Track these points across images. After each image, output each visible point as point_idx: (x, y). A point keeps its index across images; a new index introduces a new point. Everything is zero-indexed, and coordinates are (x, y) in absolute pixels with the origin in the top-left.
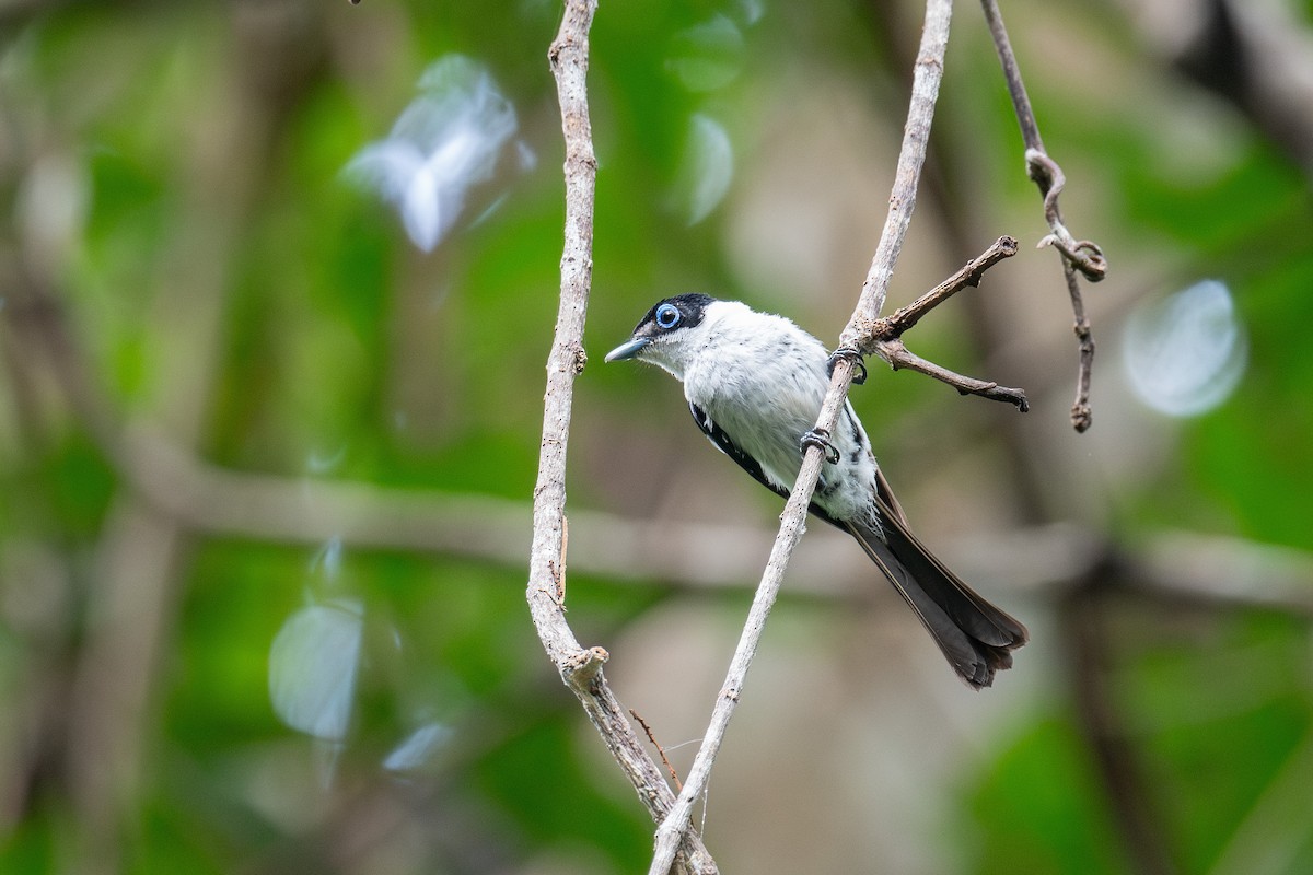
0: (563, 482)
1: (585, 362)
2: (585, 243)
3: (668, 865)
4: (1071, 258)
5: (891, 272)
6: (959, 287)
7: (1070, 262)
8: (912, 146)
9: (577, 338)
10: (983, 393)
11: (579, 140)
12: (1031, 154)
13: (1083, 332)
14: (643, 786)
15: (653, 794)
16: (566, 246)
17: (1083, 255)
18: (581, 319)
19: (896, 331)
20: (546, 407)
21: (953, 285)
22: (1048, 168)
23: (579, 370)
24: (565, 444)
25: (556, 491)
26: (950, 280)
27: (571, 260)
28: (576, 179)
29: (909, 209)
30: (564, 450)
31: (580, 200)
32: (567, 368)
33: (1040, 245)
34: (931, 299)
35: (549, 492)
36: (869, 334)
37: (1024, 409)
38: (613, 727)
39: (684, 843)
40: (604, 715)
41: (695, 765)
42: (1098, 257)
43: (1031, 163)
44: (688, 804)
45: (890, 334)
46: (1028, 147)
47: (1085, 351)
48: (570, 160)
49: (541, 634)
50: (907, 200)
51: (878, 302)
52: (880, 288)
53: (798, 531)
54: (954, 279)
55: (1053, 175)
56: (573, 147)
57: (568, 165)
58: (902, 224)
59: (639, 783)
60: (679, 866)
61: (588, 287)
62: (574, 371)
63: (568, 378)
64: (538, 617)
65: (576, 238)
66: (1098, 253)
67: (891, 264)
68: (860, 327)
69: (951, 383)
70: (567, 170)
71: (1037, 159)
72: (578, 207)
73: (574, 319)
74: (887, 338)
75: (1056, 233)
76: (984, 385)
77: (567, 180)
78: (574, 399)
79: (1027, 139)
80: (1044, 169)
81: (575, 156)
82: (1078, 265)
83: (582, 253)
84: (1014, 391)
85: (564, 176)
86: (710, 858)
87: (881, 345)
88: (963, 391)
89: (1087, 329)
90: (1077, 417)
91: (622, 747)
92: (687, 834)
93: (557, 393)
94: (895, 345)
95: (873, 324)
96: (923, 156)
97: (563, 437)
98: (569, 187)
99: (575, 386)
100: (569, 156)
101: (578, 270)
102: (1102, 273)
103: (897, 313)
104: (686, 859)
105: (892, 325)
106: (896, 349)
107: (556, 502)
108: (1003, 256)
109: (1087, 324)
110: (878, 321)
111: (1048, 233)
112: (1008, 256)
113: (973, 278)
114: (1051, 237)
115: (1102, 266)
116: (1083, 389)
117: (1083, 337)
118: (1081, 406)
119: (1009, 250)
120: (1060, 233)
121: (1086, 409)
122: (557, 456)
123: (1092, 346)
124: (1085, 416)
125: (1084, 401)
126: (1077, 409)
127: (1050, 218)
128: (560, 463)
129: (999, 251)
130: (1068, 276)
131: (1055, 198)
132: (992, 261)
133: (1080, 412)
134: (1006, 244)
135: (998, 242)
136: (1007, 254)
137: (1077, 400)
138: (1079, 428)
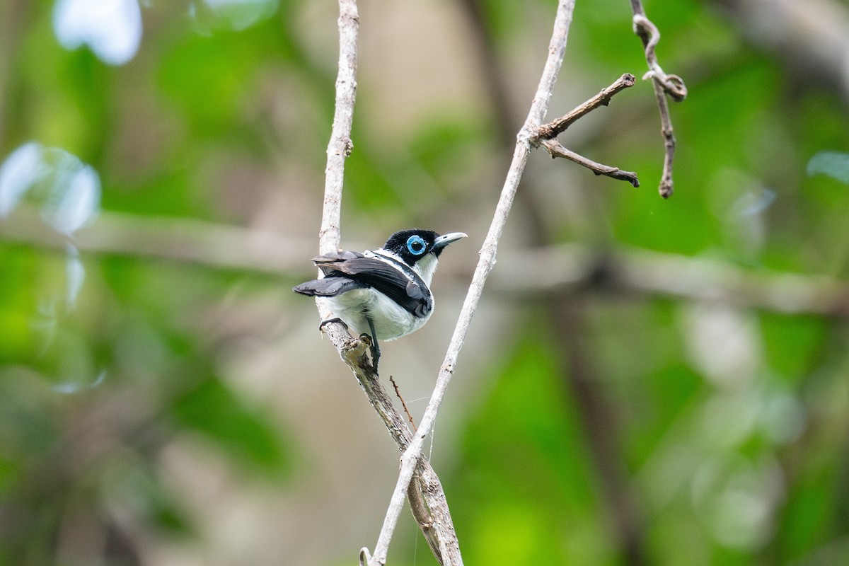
0: (338, 227)
1: (352, 149)
2: (352, 71)
3: (409, 479)
4: (664, 86)
5: (551, 94)
6: (596, 106)
7: (662, 88)
8: (564, 12)
9: (347, 133)
10: (610, 174)
11: (348, 4)
12: (638, 18)
13: (668, 133)
14: (392, 427)
15: (399, 433)
16: (340, 73)
17: (670, 84)
18: (349, 121)
19: (554, 133)
20: (327, 178)
21: (592, 104)
22: (648, 26)
23: (348, 154)
24: (339, 202)
25: (335, 233)
26: (590, 101)
27: (343, 82)
28: (346, 30)
29: (562, 53)
30: (339, 206)
31: (349, 44)
32: (341, 152)
33: (644, 78)
34: (577, 113)
35: (330, 234)
36: (537, 135)
37: (636, 185)
38: (373, 389)
39: (420, 465)
40: (367, 381)
41: (426, 414)
42: (681, 86)
43: (637, 24)
44: (422, 440)
45: (550, 135)
46: (635, 13)
47: (669, 147)
48: (342, 17)
50: (561, 48)
51: (542, 113)
52: (543, 105)
53: (490, 262)
54: (593, 100)
55: (652, 32)
56: (344, 8)
57: (341, 21)
58: (558, 63)
59: (389, 425)
60: (416, 480)
61: (354, 100)
62: (345, 155)
63: (341, 159)
65: (346, 68)
66: (680, 83)
67: (550, 89)
68: (531, 130)
69: (590, 167)
70: (340, 23)
71: (642, 22)
72: (348, 48)
73: (345, 121)
74: (548, 138)
75: (653, 69)
76: (611, 169)
77: (340, 30)
78: (345, 172)
79: (634, 8)
80: (646, 28)
81: (346, 15)
82: (668, 91)
83: (350, 78)
84: (630, 173)
85: (338, 27)
86: (435, 475)
87: (544, 142)
88: (597, 172)
89: (670, 132)
90: (663, 188)
91: (379, 402)
92: (421, 459)
93: (335, 169)
94: (553, 142)
95: (539, 128)
96: (570, 18)
97: (338, 198)
98: (341, 35)
99: (346, 165)
100: (342, 14)
101: (347, 89)
102: (683, 96)
103: (555, 121)
104: (420, 475)
105: (552, 129)
106: (554, 145)
107: (334, 241)
108: (625, 86)
109: (671, 129)
110: (542, 126)
111: (648, 70)
112: (628, 86)
113: (605, 101)
114: (650, 73)
115: (683, 92)
116: (669, 171)
117: (669, 137)
118: (666, 182)
119: (629, 83)
120: (656, 70)
121: (669, 183)
122: (335, 210)
123: (674, 143)
124: (669, 188)
125: (668, 178)
126: (664, 184)
127: (650, 60)
128: (337, 215)
129: (623, 83)
130: (660, 97)
131: (653, 47)
132: (617, 90)
133: (665, 186)
134: (628, 79)
135: (622, 78)
136: (628, 85)
137: (664, 178)
138: (665, 196)
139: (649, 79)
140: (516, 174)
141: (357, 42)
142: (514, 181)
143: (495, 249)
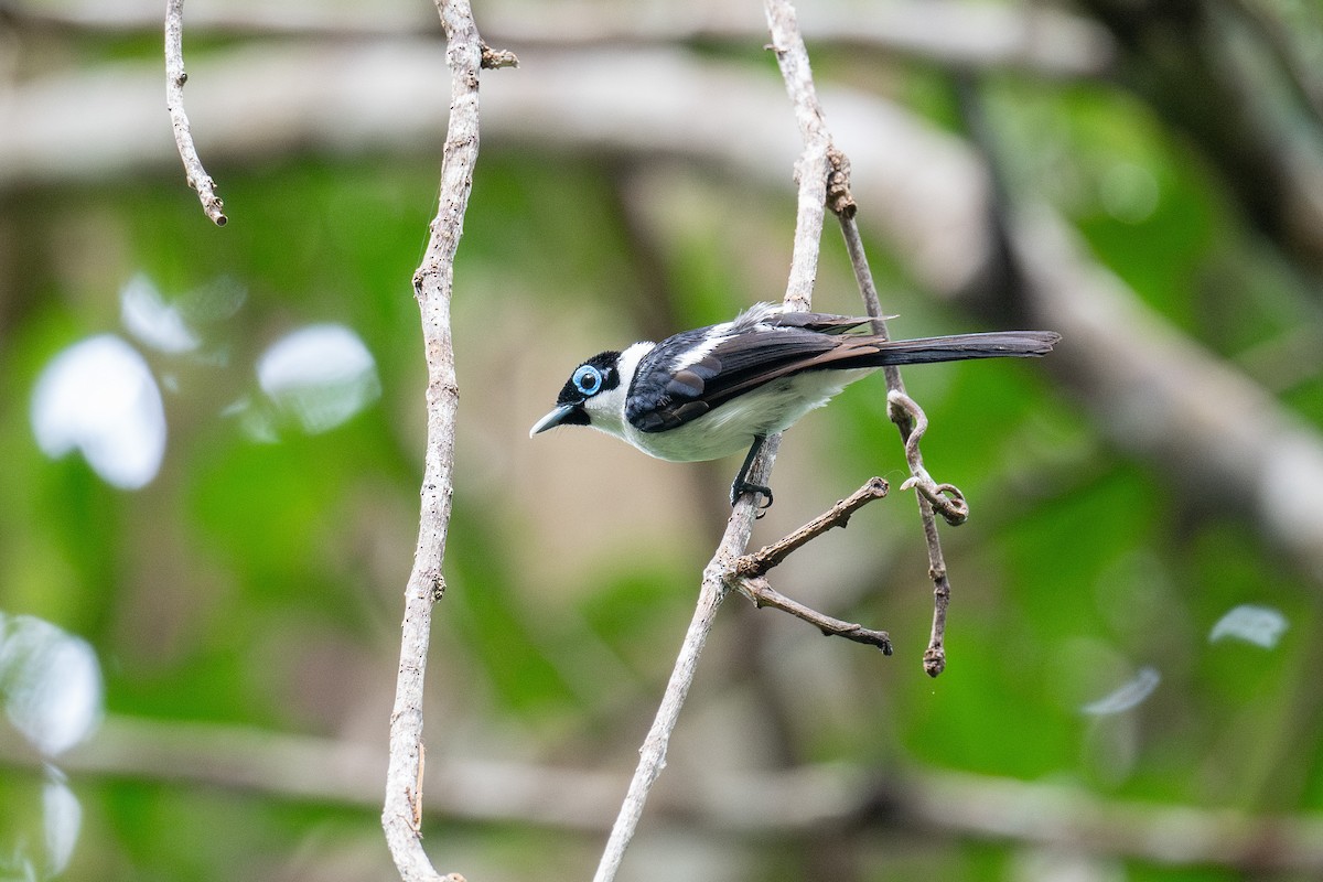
0: (420, 708)
1: (443, 590)
2: (446, 470)
4: (933, 501)
6: (827, 527)
7: (929, 504)
9: (436, 566)
10: (847, 634)
11: (441, 367)
12: (893, 395)
13: (938, 574)
16: (427, 474)
17: (943, 498)
18: (440, 546)
19: (761, 568)
20: (404, 633)
21: (822, 524)
22: (909, 407)
23: (437, 598)
24: (422, 671)
25: (414, 718)
26: (817, 519)
27: (432, 487)
28: (438, 406)
30: (422, 677)
31: (442, 428)
32: (426, 594)
33: (904, 487)
34: (798, 537)
35: (406, 719)
36: (734, 570)
37: (887, 652)
42: (960, 501)
43: (892, 403)
45: (755, 571)
46: (890, 388)
47: (940, 595)
48: (433, 387)
49: (396, 860)
51: (742, 538)
52: (745, 524)
53: (657, 765)
54: (822, 518)
55: (916, 416)
56: (436, 374)
57: (431, 392)
61: (449, 515)
62: (433, 598)
63: (426, 605)
64: (394, 843)
65: (437, 465)
66: (960, 497)
68: (725, 563)
69: (816, 623)
70: (430, 397)
71: (899, 400)
72: (440, 435)
73: (433, 546)
74: (752, 576)
75: (917, 474)
76: (848, 626)
77: (429, 406)
79: (888, 379)
80: (906, 411)
81: (438, 383)
82: (939, 508)
83: (443, 480)
84: (878, 633)
85: (426, 403)
87: (746, 582)
88: (827, 631)
89: (942, 573)
90: (930, 660)
93: (416, 620)
94: (759, 582)
95: (738, 561)
97: (421, 664)
98: (431, 414)
100: (431, 382)
101: (439, 497)
102: (963, 516)
103: (762, 550)
105: (757, 562)
106: (761, 587)
107: (413, 729)
108: (873, 497)
109: (943, 568)
110: (743, 557)
111: (909, 476)
112: (878, 497)
113: (841, 519)
114: (914, 480)
115: (963, 510)
116: (939, 633)
117: (939, 581)
118: (934, 650)
119: (880, 492)
120: (921, 476)
121: (939, 653)
122: (415, 682)
123: (947, 591)
124: (938, 660)
125: (937, 645)
126: (931, 653)
127: (911, 460)
128: (418, 692)
129: (870, 492)
130: (926, 518)
131: (917, 440)
132: (861, 502)
133: (933, 657)
134: (877, 485)
135: (869, 483)
136: (878, 495)
137: (931, 645)
138: (933, 672)
139: (909, 489)
140: (701, 630)
141: (455, 426)
142: (697, 642)
143: (665, 745)
